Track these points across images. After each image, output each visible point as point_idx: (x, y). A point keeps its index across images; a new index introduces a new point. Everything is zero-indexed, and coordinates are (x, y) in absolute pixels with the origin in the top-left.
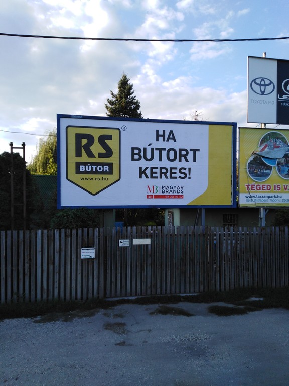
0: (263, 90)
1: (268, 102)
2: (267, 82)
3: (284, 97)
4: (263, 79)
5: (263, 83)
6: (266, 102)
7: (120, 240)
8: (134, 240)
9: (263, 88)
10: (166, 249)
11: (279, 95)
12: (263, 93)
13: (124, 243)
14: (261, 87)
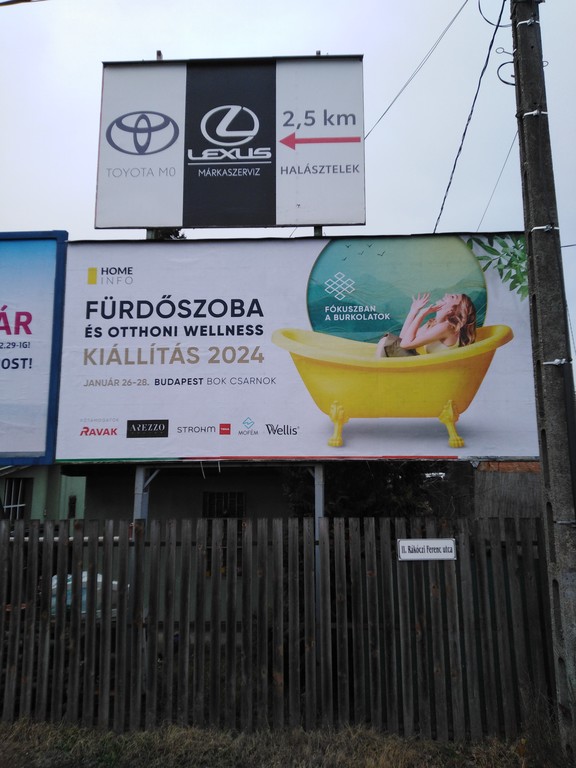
0: (142, 143)
1: (156, 171)
2: (156, 121)
3: (206, 155)
4: (143, 116)
5: (143, 124)
6: (151, 172)
9: (142, 138)
11: (190, 152)
12: (142, 150)
14: (138, 135)
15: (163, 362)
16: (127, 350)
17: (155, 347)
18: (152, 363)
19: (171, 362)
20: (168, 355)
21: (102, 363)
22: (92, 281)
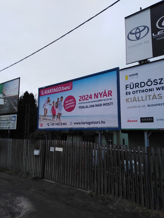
1: (143, 43)
2: (141, 29)
4: (138, 28)
6: (141, 44)
7: (51, 147)
8: (56, 148)
9: (138, 35)
11: (153, 34)
12: (138, 38)
13: (52, 149)
14: (137, 34)
15: (150, 99)
16: (138, 97)
17: (147, 95)
18: (146, 100)
19: (153, 99)
20: (151, 97)
21: (131, 102)
22: (127, 79)
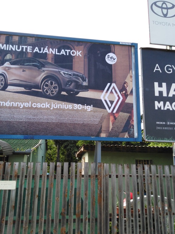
0: (165, 13)
1: (171, 25)
2: (170, 6)
4: (164, 3)
5: (164, 6)
9: (165, 11)
10: (39, 197)
14: (163, 9)
